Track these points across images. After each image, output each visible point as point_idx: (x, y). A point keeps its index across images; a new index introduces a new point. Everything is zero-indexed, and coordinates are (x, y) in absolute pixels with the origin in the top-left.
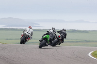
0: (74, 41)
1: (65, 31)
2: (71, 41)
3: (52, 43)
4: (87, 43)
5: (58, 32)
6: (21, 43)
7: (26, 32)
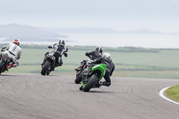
0: (132, 67)
2: (128, 68)
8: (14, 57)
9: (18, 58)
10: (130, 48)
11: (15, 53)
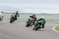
4: (52, 22)
8: (1, 17)
9: (3, 17)
10: (43, 14)
11: (2, 16)
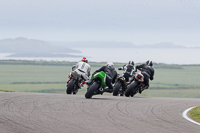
1: (151, 65)
3: (111, 87)
5: (137, 67)
6: (69, 92)
7: (77, 70)
